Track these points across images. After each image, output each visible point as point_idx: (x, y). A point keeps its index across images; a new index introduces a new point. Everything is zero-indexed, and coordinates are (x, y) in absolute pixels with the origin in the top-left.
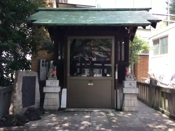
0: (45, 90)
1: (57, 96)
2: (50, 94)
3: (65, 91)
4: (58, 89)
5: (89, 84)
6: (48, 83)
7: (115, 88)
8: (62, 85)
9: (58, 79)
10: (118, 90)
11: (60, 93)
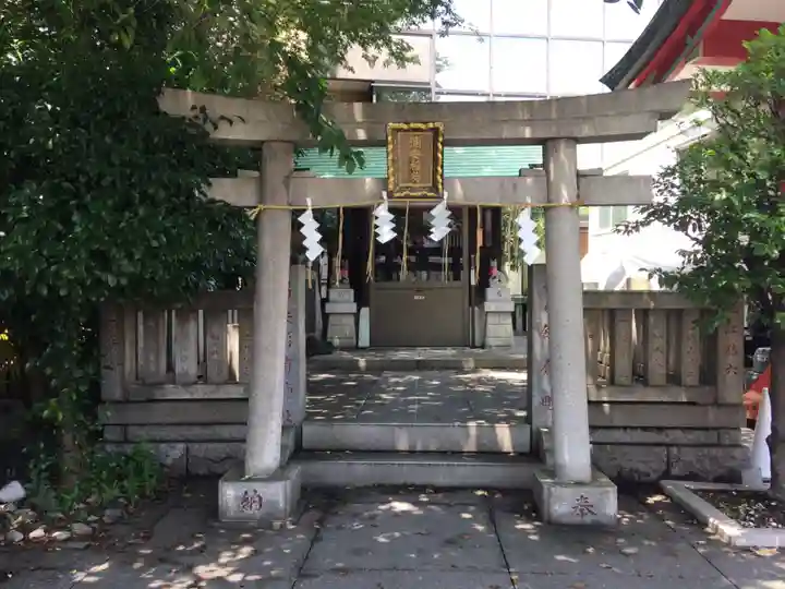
0: (329, 308)
1: (351, 320)
2: (338, 317)
3: (365, 311)
4: (353, 308)
5: (416, 297)
6: (334, 294)
7: (470, 304)
8: (361, 300)
9: (351, 288)
10: (476, 309)
11: (357, 316)
